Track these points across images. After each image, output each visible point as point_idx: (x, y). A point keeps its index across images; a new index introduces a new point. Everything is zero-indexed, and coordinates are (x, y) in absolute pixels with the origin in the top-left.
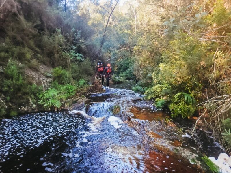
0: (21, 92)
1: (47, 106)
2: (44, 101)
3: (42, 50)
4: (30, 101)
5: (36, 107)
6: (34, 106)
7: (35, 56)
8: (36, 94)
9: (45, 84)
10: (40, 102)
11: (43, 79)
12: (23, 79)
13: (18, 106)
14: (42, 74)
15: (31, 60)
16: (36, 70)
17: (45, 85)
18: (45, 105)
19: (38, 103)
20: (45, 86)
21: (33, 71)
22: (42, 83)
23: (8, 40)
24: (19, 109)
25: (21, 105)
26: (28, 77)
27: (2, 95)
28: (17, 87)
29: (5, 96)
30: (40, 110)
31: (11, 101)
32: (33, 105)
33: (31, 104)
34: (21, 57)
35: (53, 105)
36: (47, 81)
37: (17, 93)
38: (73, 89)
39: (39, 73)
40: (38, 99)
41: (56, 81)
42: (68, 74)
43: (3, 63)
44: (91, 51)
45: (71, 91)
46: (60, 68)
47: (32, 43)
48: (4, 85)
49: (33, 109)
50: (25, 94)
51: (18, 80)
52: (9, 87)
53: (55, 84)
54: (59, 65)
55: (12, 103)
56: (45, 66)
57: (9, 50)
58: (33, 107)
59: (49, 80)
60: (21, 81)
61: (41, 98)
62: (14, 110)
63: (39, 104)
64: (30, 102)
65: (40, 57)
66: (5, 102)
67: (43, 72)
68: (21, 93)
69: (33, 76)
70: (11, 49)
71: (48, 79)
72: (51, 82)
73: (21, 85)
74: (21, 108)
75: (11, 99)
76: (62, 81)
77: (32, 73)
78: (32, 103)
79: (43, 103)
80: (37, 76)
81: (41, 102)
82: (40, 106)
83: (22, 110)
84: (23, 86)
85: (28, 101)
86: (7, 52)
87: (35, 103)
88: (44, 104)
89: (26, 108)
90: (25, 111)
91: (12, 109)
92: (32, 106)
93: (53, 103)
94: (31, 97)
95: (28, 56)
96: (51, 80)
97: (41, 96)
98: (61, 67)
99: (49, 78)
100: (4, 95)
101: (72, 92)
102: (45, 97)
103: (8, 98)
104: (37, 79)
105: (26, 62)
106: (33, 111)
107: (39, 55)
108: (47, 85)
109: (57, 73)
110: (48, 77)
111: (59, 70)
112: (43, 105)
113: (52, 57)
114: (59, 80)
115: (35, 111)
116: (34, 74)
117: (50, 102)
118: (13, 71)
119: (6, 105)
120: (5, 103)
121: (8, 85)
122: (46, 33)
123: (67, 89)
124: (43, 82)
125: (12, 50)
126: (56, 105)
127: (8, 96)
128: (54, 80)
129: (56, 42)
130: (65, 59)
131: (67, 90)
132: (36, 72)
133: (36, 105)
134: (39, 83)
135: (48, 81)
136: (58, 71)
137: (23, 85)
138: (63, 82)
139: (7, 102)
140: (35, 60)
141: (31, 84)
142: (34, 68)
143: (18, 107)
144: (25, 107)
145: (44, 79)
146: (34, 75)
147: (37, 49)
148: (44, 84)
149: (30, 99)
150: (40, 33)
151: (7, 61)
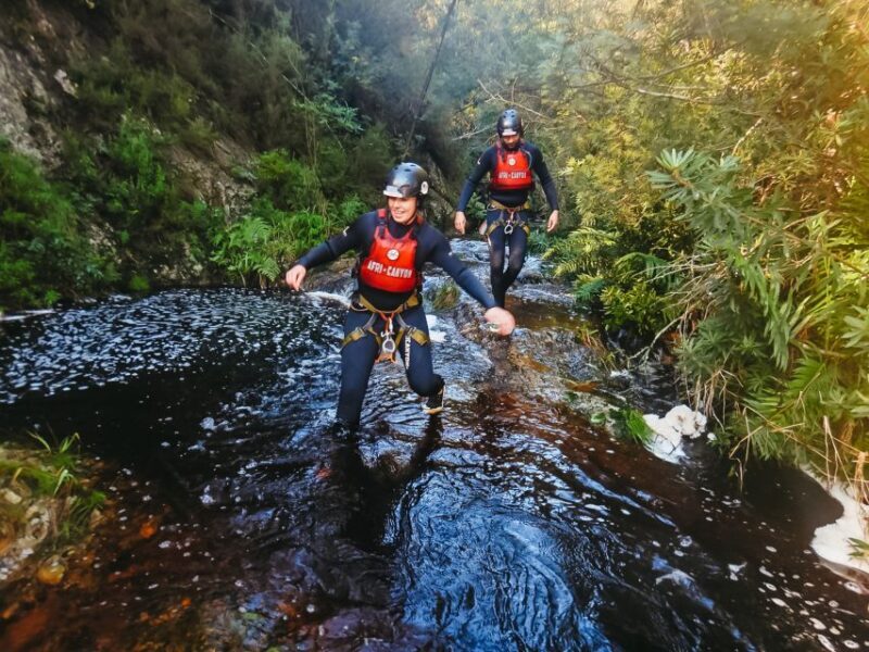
0: (162, 221)
1: (236, 271)
2: (227, 255)
3: (227, 86)
4: (187, 252)
5: (203, 271)
6: (198, 267)
7: (201, 107)
8: (203, 232)
9: (233, 202)
10: (214, 256)
11: (227, 185)
12: (168, 182)
13: (152, 262)
14: (222, 168)
15: (188, 120)
16: (205, 155)
17: (233, 206)
18: (231, 268)
19: (211, 259)
20: (232, 210)
21: (197, 158)
22: (224, 199)
23: (119, 46)
24: (156, 271)
25: (159, 260)
26: (182, 175)
27: (107, 225)
28: (148, 202)
29: (116, 229)
30: (216, 281)
31: (130, 245)
32: (194, 264)
33: (190, 261)
34: (158, 109)
35: (255, 268)
36: (237, 195)
37: (148, 223)
38: (321, 227)
39: (216, 166)
40: (210, 248)
41: (266, 195)
42: (308, 175)
43: (104, 124)
45: (312, 231)
46: (281, 155)
47: (192, 58)
48: (112, 194)
49: (194, 278)
50: (173, 227)
51: (153, 181)
52: (125, 200)
53: (262, 204)
54: (278, 145)
55: (134, 251)
56: (233, 145)
57: (123, 82)
58: (196, 271)
59: (246, 191)
60: (160, 186)
61: (221, 244)
62: (139, 274)
63: (212, 262)
64: (185, 256)
65: (219, 111)
66: (116, 247)
67: (227, 164)
68: (163, 225)
69: (195, 173)
70: (129, 79)
71: (242, 187)
72: (250, 200)
73: (160, 200)
74: (160, 270)
75: (133, 238)
76: (286, 198)
77: (193, 165)
78: (192, 258)
79: (224, 262)
80: (208, 175)
81: (217, 258)
82: (215, 271)
83: (164, 277)
84: (166, 202)
85: (180, 252)
86: (117, 87)
87: (200, 260)
88: (229, 264)
89: (175, 271)
90: (172, 280)
91: (134, 268)
92: (191, 267)
93: (255, 263)
94: (188, 240)
95: (182, 103)
96: (252, 191)
97: (219, 238)
98: (284, 152)
99: (245, 186)
100: (112, 224)
101: (316, 237)
102: (231, 244)
103: (125, 236)
104: (208, 184)
105: (176, 125)
106: (194, 284)
107: (216, 105)
108: (237, 208)
109: (273, 171)
110: (241, 181)
111: (280, 162)
112: (224, 267)
113: (259, 113)
114: (277, 194)
115: (201, 283)
116: (198, 166)
117: (246, 258)
118: (138, 151)
119: (120, 254)
120: (114, 250)
121: (122, 196)
122: (241, 26)
123: (303, 225)
124: (227, 196)
125: (132, 82)
126: (265, 272)
127: (123, 229)
128: (261, 192)
129: (273, 60)
130: (298, 124)
131: (302, 227)
132: (205, 163)
133: (203, 264)
134: (215, 198)
135: (241, 193)
136: (274, 163)
137: (166, 197)
138: (289, 202)
139: (120, 246)
140: (200, 120)
141: (190, 199)
142: (200, 149)
143: (151, 266)
144: (171, 268)
145: (228, 188)
146: (198, 171)
147: (209, 82)
148: (228, 202)
149: (187, 246)
150: (221, 25)
151: (119, 120)
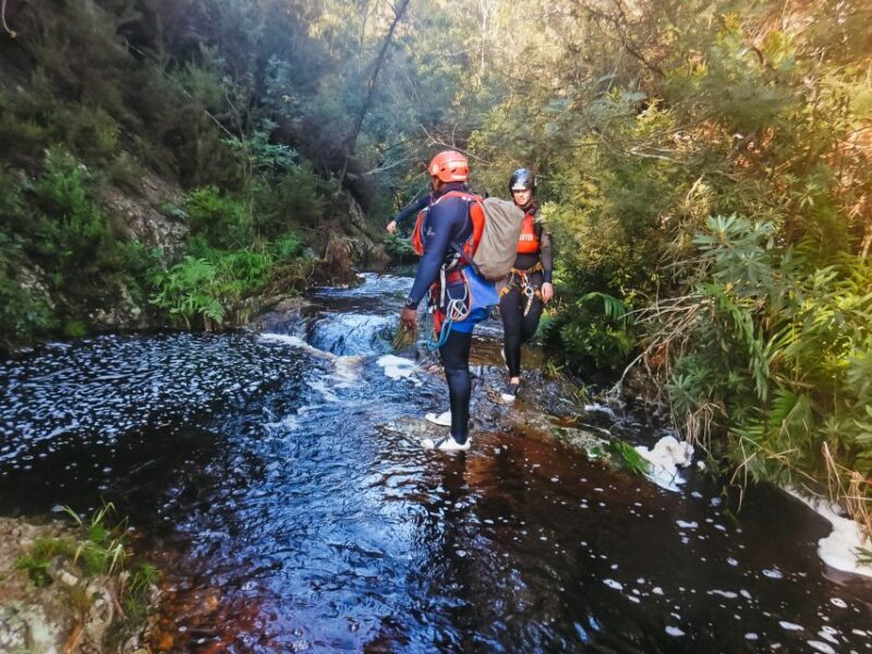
0: (98, 262)
1: (179, 314)
2: (169, 298)
3: (148, 120)
4: (124, 295)
5: (141, 315)
6: (137, 311)
7: (125, 140)
8: (140, 274)
9: (166, 241)
10: (154, 298)
11: (160, 223)
12: (103, 222)
13: (87, 306)
14: (153, 206)
15: (113, 155)
16: (135, 192)
17: (167, 245)
18: (173, 311)
19: (151, 302)
20: (166, 250)
21: (127, 195)
22: (158, 238)
23: (40, 78)
24: (91, 316)
25: (95, 304)
26: (113, 214)
27: (37, 267)
28: (84, 243)
29: (47, 271)
30: (155, 324)
31: (64, 289)
32: (132, 307)
33: (128, 304)
34: (84, 146)
35: (200, 310)
36: (170, 234)
37: (82, 265)
38: (262, 266)
39: (146, 203)
40: (148, 289)
41: (200, 233)
42: (243, 213)
43: (27, 158)
44: (317, 137)
45: (254, 271)
46: (213, 192)
47: (114, 93)
48: (44, 235)
49: (133, 322)
50: (109, 269)
51: (86, 220)
52: (56, 241)
53: (197, 243)
54: (205, 182)
55: (68, 294)
56: (159, 181)
57: (45, 114)
58: (134, 314)
59: (179, 229)
60: (96, 224)
61: (161, 286)
62: (74, 319)
63: (152, 304)
64: (123, 299)
65: (143, 147)
66: (49, 291)
67: (157, 201)
68: (99, 267)
69: (126, 210)
70: (52, 112)
71: (174, 225)
72: (184, 239)
73: (96, 240)
74: (96, 314)
75: (68, 281)
76: (217, 235)
77: (123, 203)
78: (130, 300)
79: (164, 304)
80: (139, 213)
81: (158, 300)
82: (155, 314)
83: (100, 321)
84: (102, 243)
85: (116, 296)
86: (40, 120)
87: (138, 303)
88: (170, 307)
89: (112, 315)
90: (109, 325)
91: (69, 313)
92: (129, 310)
93: (199, 306)
94: (124, 282)
95: (108, 137)
96: (185, 229)
97: (159, 279)
98: (216, 189)
99: (178, 224)
100: (42, 267)
101: (257, 276)
102: (172, 286)
103: (58, 279)
104: (140, 222)
105: (103, 161)
106: (134, 328)
107: (138, 139)
108: (171, 247)
109: (205, 208)
110: (173, 218)
111: (212, 199)
112: (164, 309)
113: (181, 148)
114: (210, 232)
115: (140, 327)
116: (128, 203)
117: (191, 300)
118: (70, 189)
119: (53, 298)
120: (48, 294)
121: (54, 237)
122: (160, 58)
123: (241, 264)
124: (161, 234)
125: (55, 115)
126: (211, 314)
127: (55, 272)
128: (195, 230)
129: (200, 94)
130: (229, 159)
131: (241, 267)
132: (134, 200)
133: (141, 307)
134: (148, 236)
135: (175, 232)
136: (206, 200)
137: (102, 237)
138: (222, 240)
139: (52, 290)
140: (124, 156)
141: (124, 238)
142: (129, 186)
143: (86, 310)
144: (108, 312)
145: (161, 226)
146: (129, 209)
147: (128, 115)
148: (162, 241)
149: (124, 289)
150: (140, 58)
151: (42, 155)
